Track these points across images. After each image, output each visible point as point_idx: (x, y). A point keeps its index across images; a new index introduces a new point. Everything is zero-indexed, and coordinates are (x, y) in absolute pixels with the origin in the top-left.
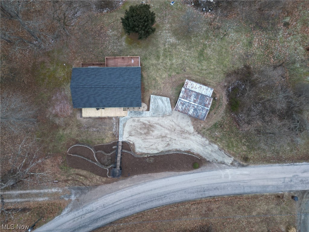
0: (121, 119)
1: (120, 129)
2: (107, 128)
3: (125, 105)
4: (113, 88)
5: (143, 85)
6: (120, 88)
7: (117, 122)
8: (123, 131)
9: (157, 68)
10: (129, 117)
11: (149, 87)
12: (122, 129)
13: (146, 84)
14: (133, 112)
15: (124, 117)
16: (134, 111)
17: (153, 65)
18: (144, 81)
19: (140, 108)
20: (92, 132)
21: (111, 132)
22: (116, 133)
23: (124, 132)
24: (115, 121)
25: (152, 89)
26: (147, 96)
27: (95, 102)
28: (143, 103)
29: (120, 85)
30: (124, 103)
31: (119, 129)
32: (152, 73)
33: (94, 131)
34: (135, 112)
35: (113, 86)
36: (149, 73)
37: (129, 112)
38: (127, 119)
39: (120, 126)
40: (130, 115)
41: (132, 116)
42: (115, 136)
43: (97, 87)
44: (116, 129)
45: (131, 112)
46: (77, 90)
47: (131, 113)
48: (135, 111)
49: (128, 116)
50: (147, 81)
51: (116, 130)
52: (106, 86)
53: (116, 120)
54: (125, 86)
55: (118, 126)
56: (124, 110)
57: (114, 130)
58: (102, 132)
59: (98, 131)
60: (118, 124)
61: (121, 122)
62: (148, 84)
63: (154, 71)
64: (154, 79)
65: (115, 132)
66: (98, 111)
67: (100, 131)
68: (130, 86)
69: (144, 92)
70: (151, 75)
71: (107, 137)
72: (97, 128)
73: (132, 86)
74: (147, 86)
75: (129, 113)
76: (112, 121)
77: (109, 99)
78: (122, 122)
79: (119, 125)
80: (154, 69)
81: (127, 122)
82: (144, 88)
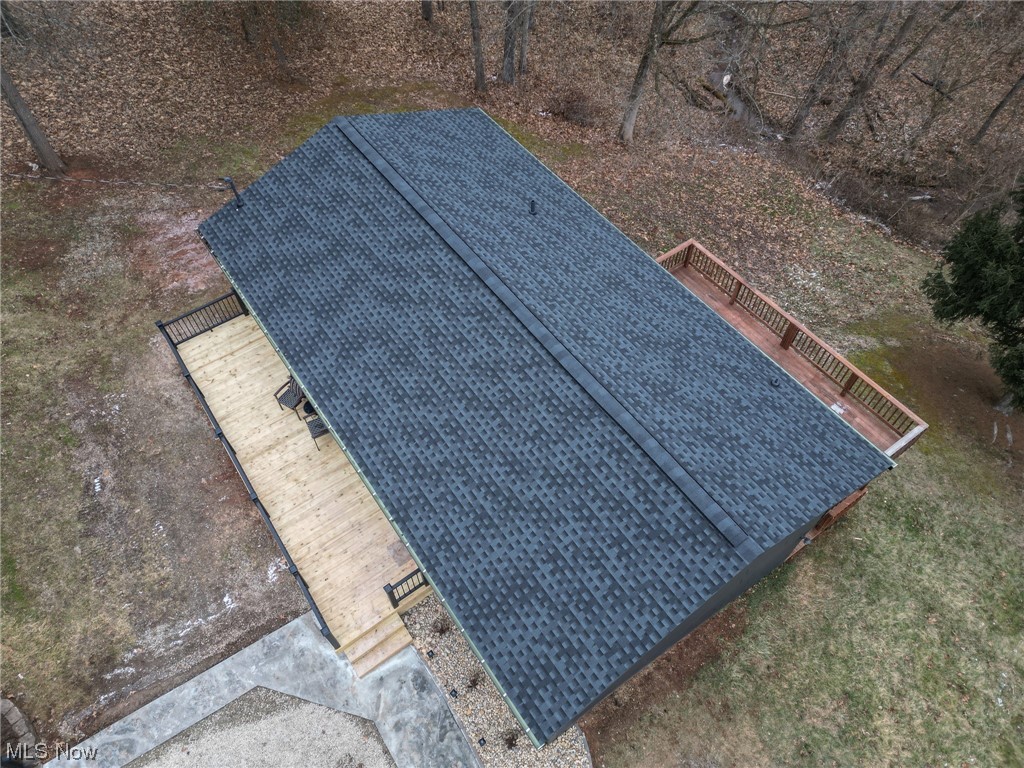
0: (302, 636)
1: (189, 689)
2: (159, 569)
3: (447, 542)
4: (520, 344)
5: (732, 635)
6: (564, 390)
7: (248, 617)
8: (183, 736)
9: (951, 661)
10: (363, 700)
11: (757, 700)
12: (202, 712)
13: (760, 652)
14: (432, 703)
15: (336, 645)
16: (455, 707)
17: (931, 610)
18: (766, 620)
19: (511, 742)
20: (75, 478)
21: (122, 626)
22: (135, 678)
23: (175, 754)
24: (256, 590)
25: (767, 746)
26: (675, 742)
27: (318, 314)
28: (581, 743)
29: (598, 371)
30: (460, 527)
31: (190, 675)
32: (879, 646)
33: (89, 486)
34: (444, 722)
35: (539, 330)
36: (852, 621)
37: (410, 659)
38: (328, 692)
39: (218, 672)
40: (386, 695)
41: (386, 726)
42: (90, 688)
43: (451, 239)
44: (177, 656)
45: (422, 684)
46: (341, 158)
47: (408, 693)
48: (447, 714)
49: (357, 680)
50: (788, 646)
51: (161, 662)
52: (502, 290)
53: (268, 596)
54: (625, 418)
55: (212, 650)
56: (390, 590)
57: (155, 639)
58: (93, 553)
59: (94, 513)
60: (236, 634)
61: (271, 654)
62: (775, 674)
63: (903, 643)
64: (848, 695)
65: (139, 661)
66: (273, 408)
67: (100, 527)
68: (662, 458)
69: (683, 678)
70: (850, 644)
71: (59, 620)
72: (128, 493)
73: (677, 473)
74: (749, 671)
75: (403, 669)
76: (246, 569)
77: (408, 381)
78: (274, 668)
79: (234, 648)
80: (916, 638)
81: (303, 715)
82: (714, 656)
